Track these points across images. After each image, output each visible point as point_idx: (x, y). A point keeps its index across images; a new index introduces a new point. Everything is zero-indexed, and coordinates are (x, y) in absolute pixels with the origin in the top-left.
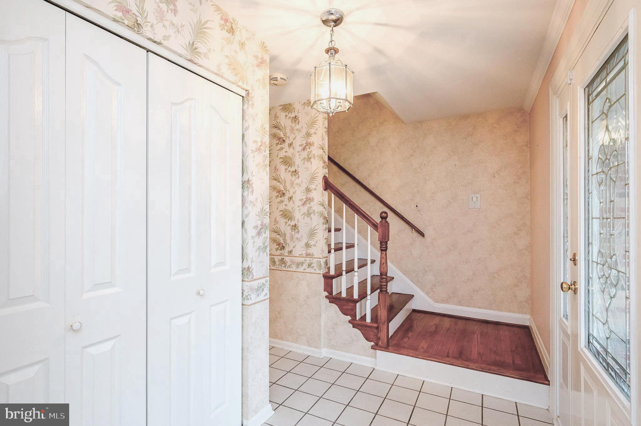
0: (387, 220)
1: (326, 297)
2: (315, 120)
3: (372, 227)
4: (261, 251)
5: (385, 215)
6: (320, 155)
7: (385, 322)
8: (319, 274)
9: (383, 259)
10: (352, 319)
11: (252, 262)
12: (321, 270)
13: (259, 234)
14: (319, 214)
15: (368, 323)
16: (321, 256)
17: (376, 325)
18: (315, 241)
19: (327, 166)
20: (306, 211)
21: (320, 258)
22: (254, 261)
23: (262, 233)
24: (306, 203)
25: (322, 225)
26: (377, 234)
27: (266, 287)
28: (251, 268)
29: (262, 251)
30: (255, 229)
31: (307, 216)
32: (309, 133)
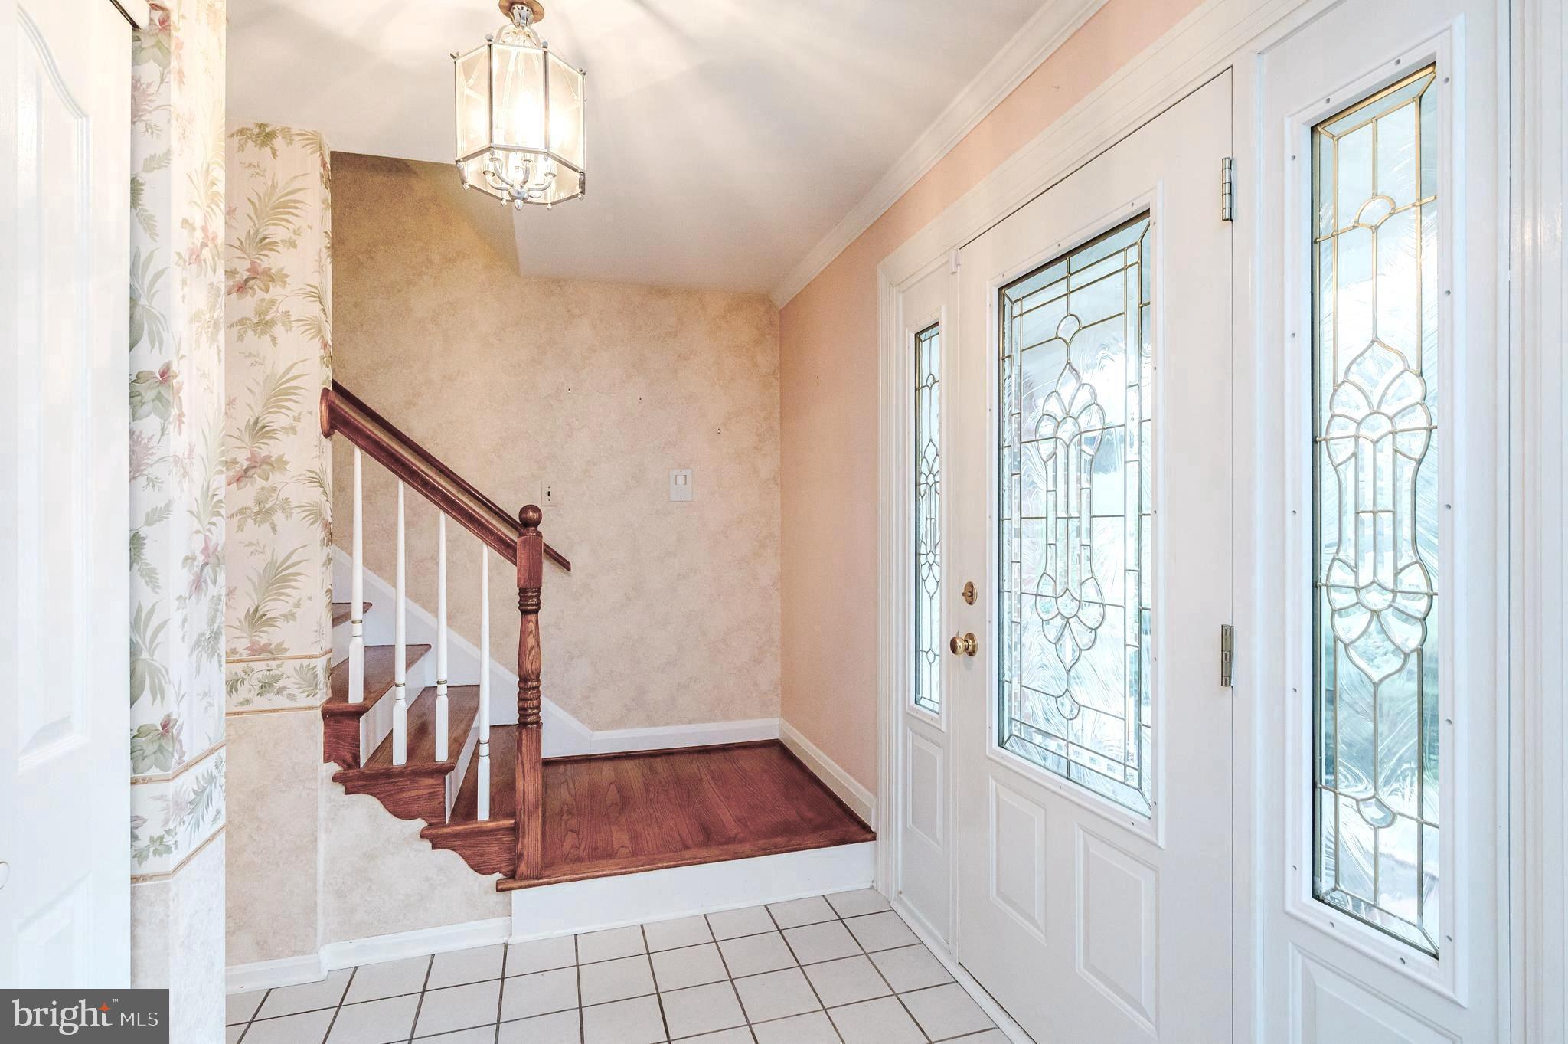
0: (540, 528)
1: (336, 779)
2: (288, 198)
3: (494, 548)
4: (203, 653)
5: (536, 516)
6: (313, 321)
7: (536, 808)
8: (310, 708)
9: (531, 636)
10: (430, 825)
11: (179, 700)
12: (318, 696)
13: (198, 585)
14: (306, 514)
15: (485, 822)
16: (318, 652)
17: (512, 821)
18: (292, 601)
19: (331, 357)
20: (250, 503)
21: (310, 657)
22: (183, 696)
23: (205, 581)
24: (250, 473)
25: (320, 548)
26: (515, 568)
27: (218, 788)
28: (178, 724)
29: (206, 652)
30: (186, 569)
31: (255, 520)
32: (265, 238)
